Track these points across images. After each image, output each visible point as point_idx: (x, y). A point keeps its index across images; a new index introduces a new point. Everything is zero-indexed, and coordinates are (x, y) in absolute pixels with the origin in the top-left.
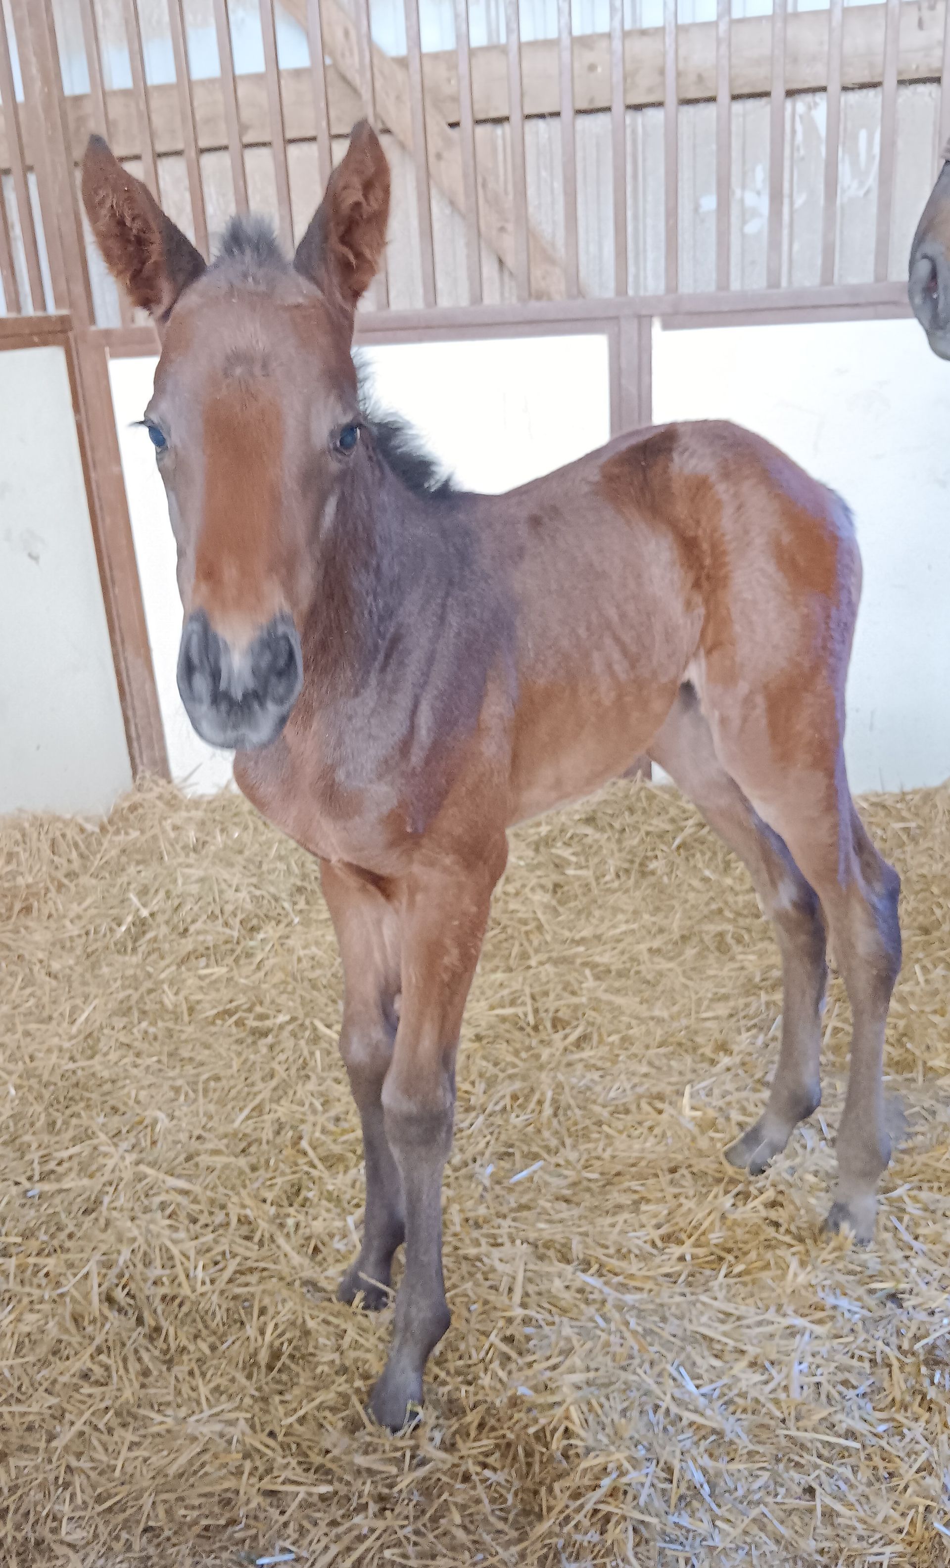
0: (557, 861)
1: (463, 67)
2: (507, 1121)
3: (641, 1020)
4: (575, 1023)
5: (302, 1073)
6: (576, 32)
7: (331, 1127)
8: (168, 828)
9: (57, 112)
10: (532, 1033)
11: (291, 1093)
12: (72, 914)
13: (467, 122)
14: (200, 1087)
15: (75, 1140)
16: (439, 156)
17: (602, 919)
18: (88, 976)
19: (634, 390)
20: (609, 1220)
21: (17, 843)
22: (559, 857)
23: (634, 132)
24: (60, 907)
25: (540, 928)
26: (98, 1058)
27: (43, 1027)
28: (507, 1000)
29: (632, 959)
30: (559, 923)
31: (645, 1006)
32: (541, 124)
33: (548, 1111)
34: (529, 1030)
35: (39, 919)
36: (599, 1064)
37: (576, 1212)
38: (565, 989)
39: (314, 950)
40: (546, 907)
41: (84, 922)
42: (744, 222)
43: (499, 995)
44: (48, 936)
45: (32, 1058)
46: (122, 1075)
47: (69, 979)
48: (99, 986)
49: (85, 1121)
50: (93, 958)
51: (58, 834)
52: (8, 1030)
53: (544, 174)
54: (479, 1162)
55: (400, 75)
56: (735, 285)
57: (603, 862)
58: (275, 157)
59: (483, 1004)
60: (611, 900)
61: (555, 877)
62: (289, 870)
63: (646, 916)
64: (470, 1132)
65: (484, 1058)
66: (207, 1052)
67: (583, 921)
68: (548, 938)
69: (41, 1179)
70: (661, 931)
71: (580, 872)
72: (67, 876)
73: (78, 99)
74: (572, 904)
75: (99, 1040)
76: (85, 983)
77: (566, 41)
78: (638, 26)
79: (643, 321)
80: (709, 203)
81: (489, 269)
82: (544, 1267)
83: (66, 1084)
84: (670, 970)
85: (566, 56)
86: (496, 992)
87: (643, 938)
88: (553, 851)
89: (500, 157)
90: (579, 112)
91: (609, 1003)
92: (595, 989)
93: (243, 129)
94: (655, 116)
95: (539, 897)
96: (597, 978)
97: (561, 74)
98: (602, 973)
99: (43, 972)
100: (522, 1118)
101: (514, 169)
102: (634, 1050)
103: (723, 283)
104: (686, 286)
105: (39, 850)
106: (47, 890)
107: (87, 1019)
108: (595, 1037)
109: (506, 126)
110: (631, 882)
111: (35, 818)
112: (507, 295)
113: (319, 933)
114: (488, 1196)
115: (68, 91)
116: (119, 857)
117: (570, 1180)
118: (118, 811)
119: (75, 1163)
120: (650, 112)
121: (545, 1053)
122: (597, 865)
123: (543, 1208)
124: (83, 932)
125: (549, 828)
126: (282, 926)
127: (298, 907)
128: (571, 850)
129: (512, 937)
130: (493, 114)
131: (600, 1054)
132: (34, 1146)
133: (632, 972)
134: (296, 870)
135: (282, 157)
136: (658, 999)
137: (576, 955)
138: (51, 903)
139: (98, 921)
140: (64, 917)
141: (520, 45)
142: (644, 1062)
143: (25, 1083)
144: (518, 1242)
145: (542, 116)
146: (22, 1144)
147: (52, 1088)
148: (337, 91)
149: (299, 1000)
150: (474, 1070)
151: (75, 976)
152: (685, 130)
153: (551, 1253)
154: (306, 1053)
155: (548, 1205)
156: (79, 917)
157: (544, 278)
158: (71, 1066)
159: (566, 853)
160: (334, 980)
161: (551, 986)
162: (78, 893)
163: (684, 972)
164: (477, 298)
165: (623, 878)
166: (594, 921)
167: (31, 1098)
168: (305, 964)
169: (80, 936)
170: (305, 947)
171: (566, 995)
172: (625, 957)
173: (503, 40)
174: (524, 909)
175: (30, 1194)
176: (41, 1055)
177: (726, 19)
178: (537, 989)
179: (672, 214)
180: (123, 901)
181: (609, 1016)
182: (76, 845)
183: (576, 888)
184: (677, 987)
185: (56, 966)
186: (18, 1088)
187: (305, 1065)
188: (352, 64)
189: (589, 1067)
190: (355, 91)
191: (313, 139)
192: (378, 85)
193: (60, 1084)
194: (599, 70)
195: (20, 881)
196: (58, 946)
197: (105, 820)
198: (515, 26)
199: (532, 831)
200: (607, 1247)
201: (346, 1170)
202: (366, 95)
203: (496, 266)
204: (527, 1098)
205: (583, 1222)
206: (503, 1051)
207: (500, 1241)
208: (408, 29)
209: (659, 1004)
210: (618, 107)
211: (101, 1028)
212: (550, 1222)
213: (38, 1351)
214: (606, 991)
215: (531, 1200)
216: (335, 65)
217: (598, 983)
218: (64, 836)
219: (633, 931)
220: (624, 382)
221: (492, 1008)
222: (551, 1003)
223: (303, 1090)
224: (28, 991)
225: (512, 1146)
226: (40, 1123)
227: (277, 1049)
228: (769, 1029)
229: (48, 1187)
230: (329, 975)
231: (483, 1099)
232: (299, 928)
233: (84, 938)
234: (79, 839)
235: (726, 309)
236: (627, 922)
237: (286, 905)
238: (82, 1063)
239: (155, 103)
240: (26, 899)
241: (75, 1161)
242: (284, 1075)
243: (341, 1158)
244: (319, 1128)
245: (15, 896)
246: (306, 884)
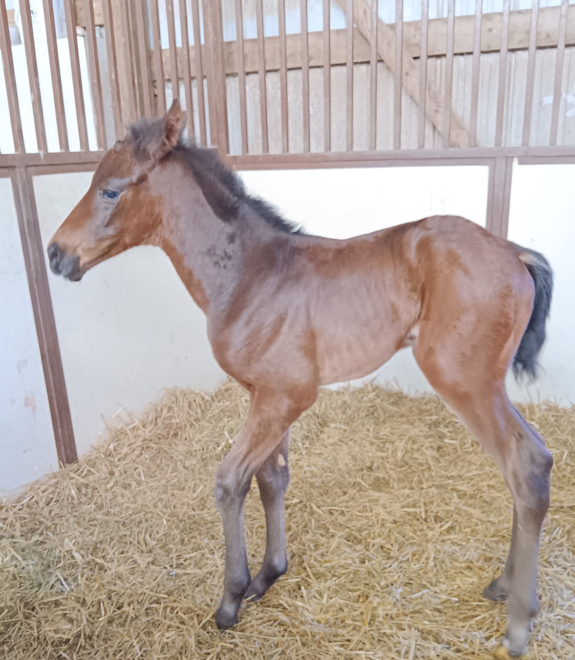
0: (440, 435)
1: (424, 30)
2: (409, 566)
3: (483, 522)
4: (447, 520)
5: (305, 529)
6: (484, 12)
7: (319, 558)
8: (243, 401)
9: (219, 50)
10: (424, 523)
11: (299, 539)
12: (196, 439)
13: (424, 57)
14: (254, 530)
15: (194, 550)
16: (407, 74)
17: (463, 467)
18: (202, 470)
19: (501, 195)
20: (461, 624)
21: (173, 402)
22: (441, 432)
23: (510, 63)
24: (191, 435)
25: (429, 468)
26: (206, 510)
27: (181, 492)
28: (411, 504)
29: (479, 490)
30: (440, 467)
31: (485, 515)
32: (461, 58)
33: (431, 563)
34: (422, 521)
35: (181, 440)
36: (459, 542)
37: (444, 618)
38: (442, 501)
39: (313, 468)
40: (434, 458)
41: (202, 443)
42: (566, 110)
43: (406, 502)
44: (185, 448)
45: (175, 507)
46: (217, 520)
47: (193, 470)
48: (207, 475)
49: (198, 541)
50: (205, 461)
51: (192, 399)
52: (164, 492)
53: (461, 83)
54: (394, 586)
55: (391, 33)
56: (559, 143)
57: (465, 437)
58: (324, 74)
59: (398, 505)
60: (469, 457)
61: (439, 443)
62: (302, 428)
63: (487, 468)
64: (390, 569)
65: (398, 533)
66: (258, 513)
67: (452, 467)
68: (433, 474)
69: (177, 567)
70: (495, 476)
71: (452, 442)
72: (195, 420)
73: (230, 43)
74: (447, 458)
75: (206, 501)
76: (200, 473)
77: (479, 16)
78: (516, 9)
79: (509, 160)
80: (549, 100)
81: (429, 131)
82: (426, 644)
83: (190, 521)
84: (499, 497)
85: (478, 24)
86: (405, 500)
87: (485, 479)
88: (438, 429)
89: (438, 74)
90: (483, 52)
91: (465, 511)
92: (458, 503)
93: (309, 59)
94: (523, 55)
95: (430, 453)
96: (459, 497)
97: (475, 33)
98: (462, 495)
99: (182, 466)
100: (418, 566)
101: (446, 81)
102: (478, 537)
103: (553, 142)
104: (532, 143)
105: (183, 406)
106: (186, 426)
107: (201, 491)
108: (458, 528)
109: (443, 59)
110: (480, 449)
111: (182, 391)
112: (436, 144)
113: (316, 460)
114: (399, 605)
115: (226, 39)
116: (219, 413)
117: (441, 601)
118: (220, 391)
119: (192, 561)
120: (519, 53)
121: (430, 534)
122: (462, 438)
123: (427, 613)
124: (201, 448)
125: (436, 417)
126: (297, 454)
127: (305, 446)
128: (448, 430)
129: (414, 472)
130: (437, 53)
131: (459, 538)
132: (174, 550)
133: (478, 496)
134: (305, 427)
135: (328, 73)
136: (492, 512)
137: (448, 484)
138: (187, 432)
139: (208, 444)
140: (193, 440)
141: (455, 18)
142: (484, 544)
143: (171, 519)
144: (413, 629)
145: (462, 54)
146: (168, 549)
147: (183, 523)
148: (358, 40)
149: (304, 492)
150: (393, 537)
151: (196, 469)
152: (538, 62)
153: (430, 637)
154: (307, 519)
155: (429, 612)
156: (200, 441)
157: (457, 136)
158: (193, 513)
159: (445, 431)
160: (322, 485)
161: (435, 499)
162: (199, 429)
163: (506, 499)
164: (422, 146)
165: (475, 446)
166: (459, 468)
167: (173, 527)
168: (308, 475)
169: (199, 450)
170: (309, 466)
171: (442, 504)
172: (474, 488)
173: (445, 15)
174: (421, 458)
175: (171, 574)
176: (179, 506)
177: (566, 5)
178: (427, 500)
179: (528, 105)
180: (220, 435)
181: (465, 518)
182: (200, 406)
183: (450, 450)
184: (503, 506)
185: (187, 464)
186: (168, 521)
187: (305, 526)
188: (367, 27)
189: (454, 543)
190: (367, 40)
191: (344, 64)
192: (379, 38)
193: (187, 521)
194: (494, 31)
195: (173, 421)
196: (189, 454)
197: (214, 395)
198: (452, 8)
199: (428, 418)
200: (460, 638)
201: (326, 581)
202: (373, 43)
203: (432, 129)
204: (421, 556)
205: (448, 623)
206: (408, 530)
207: (403, 627)
208: (397, 10)
209: (492, 515)
210: (504, 50)
211: (208, 496)
212: (430, 621)
213: (171, 652)
214: (464, 505)
215: (421, 609)
216: (358, 28)
217: (459, 500)
218: (195, 401)
219: (479, 475)
220: (496, 190)
221: (403, 507)
222: (434, 508)
223: (305, 538)
224: (174, 474)
225: (411, 580)
226: (178, 540)
227: (293, 516)
228: (552, 533)
229: (180, 571)
230: (320, 481)
231: (397, 553)
232: (306, 456)
233: (202, 451)
234: (201, 403)
235: (554, 155)
236: (477, 469)
237: (300, 444)
238: (198, 512)
239: (267, 46)
240: (176, 430)
241: (193, 560)
242: (296, 529)
243: (323, 575)
244: (313, 558)
245: (171, 428)
246: (309, 435)
